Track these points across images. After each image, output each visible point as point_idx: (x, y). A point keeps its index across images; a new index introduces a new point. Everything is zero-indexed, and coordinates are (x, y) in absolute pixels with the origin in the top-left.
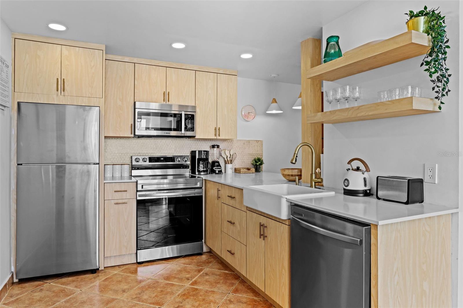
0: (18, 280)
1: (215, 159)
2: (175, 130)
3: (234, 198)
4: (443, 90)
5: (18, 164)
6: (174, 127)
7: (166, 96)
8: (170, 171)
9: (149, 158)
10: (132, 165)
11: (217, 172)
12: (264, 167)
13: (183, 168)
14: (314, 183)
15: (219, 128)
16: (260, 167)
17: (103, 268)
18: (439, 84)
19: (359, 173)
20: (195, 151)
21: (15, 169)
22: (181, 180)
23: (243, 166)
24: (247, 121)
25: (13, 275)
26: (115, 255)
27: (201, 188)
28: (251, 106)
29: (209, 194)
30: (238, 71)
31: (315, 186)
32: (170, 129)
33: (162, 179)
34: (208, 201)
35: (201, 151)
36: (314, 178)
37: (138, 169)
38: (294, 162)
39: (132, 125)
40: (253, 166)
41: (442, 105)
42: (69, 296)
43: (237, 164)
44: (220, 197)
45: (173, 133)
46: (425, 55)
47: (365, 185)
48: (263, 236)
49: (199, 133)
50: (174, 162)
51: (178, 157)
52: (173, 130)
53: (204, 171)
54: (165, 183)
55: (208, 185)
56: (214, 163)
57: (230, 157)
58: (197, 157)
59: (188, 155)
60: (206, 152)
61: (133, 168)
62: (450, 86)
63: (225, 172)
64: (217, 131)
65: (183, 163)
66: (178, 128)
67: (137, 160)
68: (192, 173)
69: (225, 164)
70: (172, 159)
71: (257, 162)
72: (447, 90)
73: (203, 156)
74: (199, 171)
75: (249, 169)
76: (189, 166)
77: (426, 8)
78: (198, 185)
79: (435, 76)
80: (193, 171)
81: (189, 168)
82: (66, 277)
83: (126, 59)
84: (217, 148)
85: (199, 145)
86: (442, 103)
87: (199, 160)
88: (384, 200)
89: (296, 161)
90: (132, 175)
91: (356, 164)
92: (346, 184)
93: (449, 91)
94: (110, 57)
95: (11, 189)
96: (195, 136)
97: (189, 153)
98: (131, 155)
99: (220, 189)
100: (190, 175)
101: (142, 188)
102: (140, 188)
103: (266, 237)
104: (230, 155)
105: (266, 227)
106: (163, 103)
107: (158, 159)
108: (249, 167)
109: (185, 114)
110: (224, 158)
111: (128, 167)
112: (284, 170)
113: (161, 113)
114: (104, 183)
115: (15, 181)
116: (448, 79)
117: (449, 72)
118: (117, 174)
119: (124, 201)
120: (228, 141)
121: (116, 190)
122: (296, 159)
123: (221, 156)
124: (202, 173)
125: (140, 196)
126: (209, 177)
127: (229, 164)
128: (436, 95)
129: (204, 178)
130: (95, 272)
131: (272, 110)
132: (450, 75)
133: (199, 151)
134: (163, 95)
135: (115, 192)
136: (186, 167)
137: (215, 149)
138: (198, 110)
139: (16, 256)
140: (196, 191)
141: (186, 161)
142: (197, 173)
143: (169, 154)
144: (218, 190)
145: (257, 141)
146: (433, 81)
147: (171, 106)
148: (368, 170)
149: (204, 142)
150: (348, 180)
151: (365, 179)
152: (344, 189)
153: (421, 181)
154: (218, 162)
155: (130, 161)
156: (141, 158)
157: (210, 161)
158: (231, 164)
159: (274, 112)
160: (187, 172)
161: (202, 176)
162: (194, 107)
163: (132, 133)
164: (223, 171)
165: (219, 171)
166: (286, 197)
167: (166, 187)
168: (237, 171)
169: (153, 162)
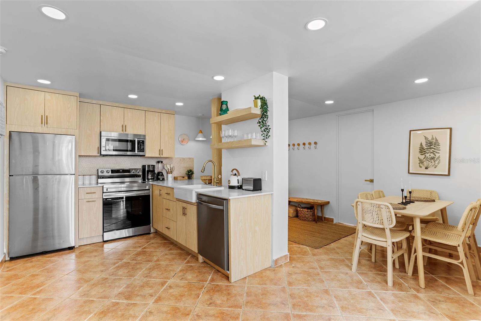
0: (9, 258)
1: (160, 170)
2: (130, 151)
3: (169, 194)
4: (267, 135)
5: (10, 176)
6: (130, 148)
7: (124, 127)
8: (127, 180)
9: (111, 170)
10: (98, 175)
11: (161, 180)
12: (195, 175)
13: (137, 177)
14: (215, 183)
15: (162, 150)
16: (191, 176)
17: (78, 247)
18: (265, 133)
19: (236, 176)
20: (145, 166)
21: (8, 179)
22: (136, 185)
23: (180, 176)
24: (182, 144)
25: (5, 255)
26: (87, 237)
27: (149, 190)
28: (185, 134)
29: (154, 194)
30: (175, 111)
31: (216, 185)
32: (127, 151)
33: (120, 184)
34: (154, 198)
35: (150, 165)
36: (215, 180)
37: (103, 178)
38: (203, 171)
39: (98, 147)
40: (187, 175)
41: (266, 143)
42: (55, 262)
43: (176, 173)
44: (161, 195)
45: (129, 153)
46: (259, 119)
47: (238, 183)
48: (184, 214)
49: (148, 153)
50: (130, 173)
51: (133, 169)
52: (129, 151)
53: (151, 179)
54: (123, 187)
55: (154, 188)
56: (159, 173)
57: (170, 170)
58: (147, 169)
59: (140, 168)
60: (153, 166)
61: (99, 177)
62: (269, 134)
63: (167, 180)
64: (161, 151)
65: (137, 173)
66: (133, 150)
67: (102, 172)
68: (143, 180)
69: (167, 174)
70: (128, 171)
71: (189, 173)
72: (268, 136)
73: (151, 169)
74: (148, 179)
75: (183, 177)
76: (141, 176)
77: (260, 96)
78: (147, 188)
79: (263, 129)
80: (144, 179)
81: (141, 177)
82: (49, 254)
83: (94, 102)
84: (161, 163)
85: (148, 161)
86: (266, 141)
87: (148, 171)
88: (245, 190)
89: (204, 171)
90: (99, 182)
91: (235, 172)
92: (229, 183)
93: (270, 136)
94: (82, 100)
95: (4, 194)
96: (145, 155)
97: (141, 167)
98: (98, 168)
99: (161, 189)
100: (141, 182)
101: (107, 190)
102: (105, 191)
103: (186, 214)
104: (171, 168)
105: (186, 209)
106: (121, 132)
107: (118, 171)
108: (184, 176)
109: (138, 140)
110: (166, 170)
111: (96, 177)
112: (202, 177)
113: (119, 139)
114: (79, 188)
115: (8, 187)
116: (269, 130)
117: (270, 127)
118: (87, 182)
119: (93, 200)
120: (169, 158)
121: (87, 192)
122: (204, 170)
123: (164, 168)
124: (150, 180)
125: (105, 196)
126: (155, 183)
127: (170, 174)
128: (263, 138)
129: (151, 183)
130: (72, 249)
131: (199, 138)
132: (270, 129)
133: (148, 165)
134: (122, 127)
135: (87, 193)
136: (139, 176)
137: (160, 164)
138: (147, 137)
139: (9, 241)
140: (146, 191)
141: (138, 172)
142: (147, 180)
143: (126, 167)
144: (160, 190)
145: (190, 158)
146: (262, 131)
147: (127, 135)
148: (239, 175)
149: (152, 159)
150: (230, 181)
151: (238, 180)
152: (229, 186)
153: (260, 180)
154: (162, 173)
155: (97, 173)
156: (105, 170)
157: (156, 172)
158: (171, 174)
159: (201, 139)
160: (140, 180)
161: (150, 182)
162: (145, 136)
163: (98, 153)
164: (166, 179)
165: (162, 179)
166: (195, 190)
167: (123, 189)
168: (175, 179)
169: (115, 173)
